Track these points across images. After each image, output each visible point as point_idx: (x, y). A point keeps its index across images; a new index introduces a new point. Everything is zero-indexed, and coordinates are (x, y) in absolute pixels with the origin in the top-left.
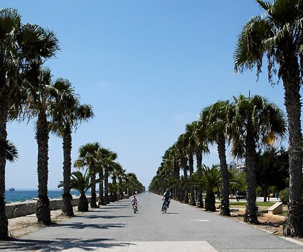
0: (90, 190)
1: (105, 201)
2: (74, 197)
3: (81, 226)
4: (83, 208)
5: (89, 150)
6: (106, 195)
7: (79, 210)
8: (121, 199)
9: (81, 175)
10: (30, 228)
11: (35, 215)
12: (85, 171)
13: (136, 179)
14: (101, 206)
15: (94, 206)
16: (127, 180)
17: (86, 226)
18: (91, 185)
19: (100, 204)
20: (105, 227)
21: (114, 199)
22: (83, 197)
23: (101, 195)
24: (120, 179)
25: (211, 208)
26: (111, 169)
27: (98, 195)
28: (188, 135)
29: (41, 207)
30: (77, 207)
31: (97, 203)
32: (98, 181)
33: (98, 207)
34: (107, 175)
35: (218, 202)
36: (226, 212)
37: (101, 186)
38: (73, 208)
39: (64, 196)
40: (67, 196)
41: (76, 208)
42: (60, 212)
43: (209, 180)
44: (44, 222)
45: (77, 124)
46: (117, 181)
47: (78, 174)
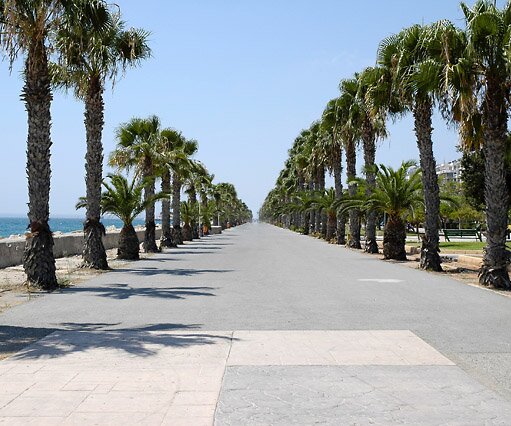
0: (143, 215)
1: (173, 239)
2: (110, 230)
3: (123, 293)
4: (129, 252)
5: (139, 132)
6: (177, 227)
7: (121, 257)
8: (207, 234)
9: (125, 182)
10: (8, 296)
11: (21, 267)
12: (131, 175)
13: (234, 194)
14: (165, 249)
15: (152, 248)
16: (217, 196)
17: (132, 292)
18: (145, 204)
19: (164, 244)
20: (172, 294)
21: (192, 234)
22: (129, 229)
23: (166, 226)
24: (203, 194)
25: (396, 252)
26: (186, 174)
27: (159, 227)
28: (346, 101)
29: (35, 250)
30: (115, 251)
31: (158, 243)
32: (160, 196)
33: (160, 251)
34: (178, 185)
35: (412, 241)
36: (433, 262)
37: (166, 207)
38: (108, 253)
39: (87, 227)
40: (94, 226)
41: (112, 254)
42: (78, 260)
43: (392, 195)
44: (41, 283)
45: (115, 72)
46: (198, 197)
47: (119, 181)
